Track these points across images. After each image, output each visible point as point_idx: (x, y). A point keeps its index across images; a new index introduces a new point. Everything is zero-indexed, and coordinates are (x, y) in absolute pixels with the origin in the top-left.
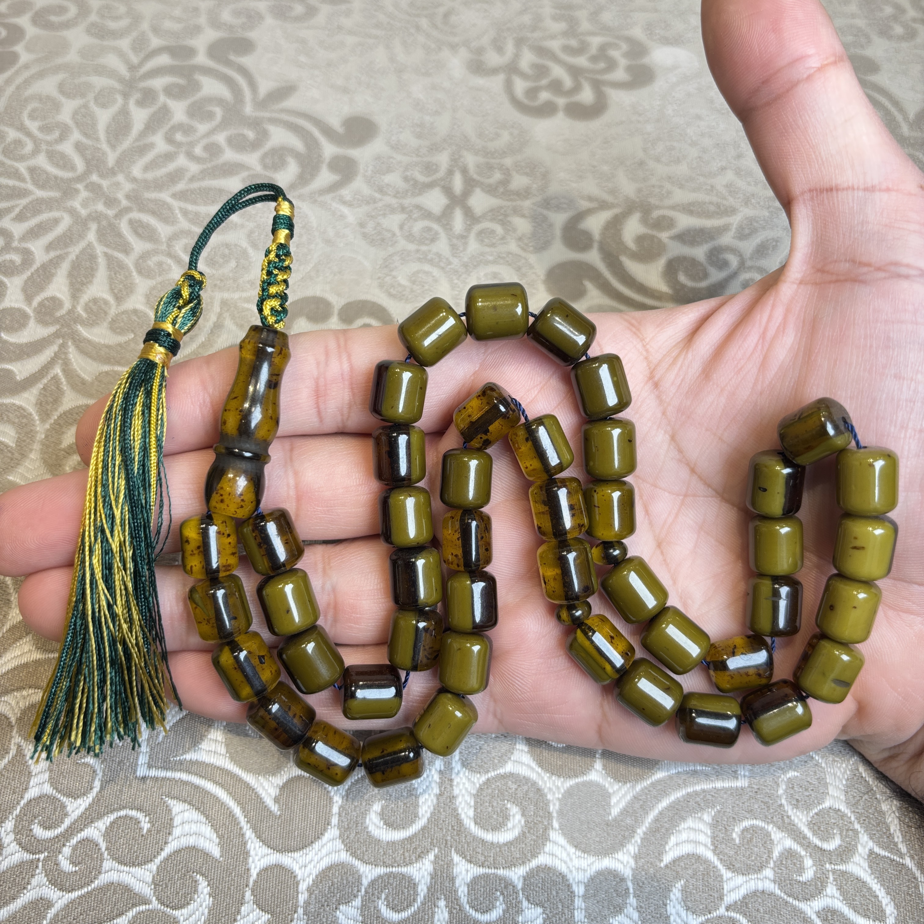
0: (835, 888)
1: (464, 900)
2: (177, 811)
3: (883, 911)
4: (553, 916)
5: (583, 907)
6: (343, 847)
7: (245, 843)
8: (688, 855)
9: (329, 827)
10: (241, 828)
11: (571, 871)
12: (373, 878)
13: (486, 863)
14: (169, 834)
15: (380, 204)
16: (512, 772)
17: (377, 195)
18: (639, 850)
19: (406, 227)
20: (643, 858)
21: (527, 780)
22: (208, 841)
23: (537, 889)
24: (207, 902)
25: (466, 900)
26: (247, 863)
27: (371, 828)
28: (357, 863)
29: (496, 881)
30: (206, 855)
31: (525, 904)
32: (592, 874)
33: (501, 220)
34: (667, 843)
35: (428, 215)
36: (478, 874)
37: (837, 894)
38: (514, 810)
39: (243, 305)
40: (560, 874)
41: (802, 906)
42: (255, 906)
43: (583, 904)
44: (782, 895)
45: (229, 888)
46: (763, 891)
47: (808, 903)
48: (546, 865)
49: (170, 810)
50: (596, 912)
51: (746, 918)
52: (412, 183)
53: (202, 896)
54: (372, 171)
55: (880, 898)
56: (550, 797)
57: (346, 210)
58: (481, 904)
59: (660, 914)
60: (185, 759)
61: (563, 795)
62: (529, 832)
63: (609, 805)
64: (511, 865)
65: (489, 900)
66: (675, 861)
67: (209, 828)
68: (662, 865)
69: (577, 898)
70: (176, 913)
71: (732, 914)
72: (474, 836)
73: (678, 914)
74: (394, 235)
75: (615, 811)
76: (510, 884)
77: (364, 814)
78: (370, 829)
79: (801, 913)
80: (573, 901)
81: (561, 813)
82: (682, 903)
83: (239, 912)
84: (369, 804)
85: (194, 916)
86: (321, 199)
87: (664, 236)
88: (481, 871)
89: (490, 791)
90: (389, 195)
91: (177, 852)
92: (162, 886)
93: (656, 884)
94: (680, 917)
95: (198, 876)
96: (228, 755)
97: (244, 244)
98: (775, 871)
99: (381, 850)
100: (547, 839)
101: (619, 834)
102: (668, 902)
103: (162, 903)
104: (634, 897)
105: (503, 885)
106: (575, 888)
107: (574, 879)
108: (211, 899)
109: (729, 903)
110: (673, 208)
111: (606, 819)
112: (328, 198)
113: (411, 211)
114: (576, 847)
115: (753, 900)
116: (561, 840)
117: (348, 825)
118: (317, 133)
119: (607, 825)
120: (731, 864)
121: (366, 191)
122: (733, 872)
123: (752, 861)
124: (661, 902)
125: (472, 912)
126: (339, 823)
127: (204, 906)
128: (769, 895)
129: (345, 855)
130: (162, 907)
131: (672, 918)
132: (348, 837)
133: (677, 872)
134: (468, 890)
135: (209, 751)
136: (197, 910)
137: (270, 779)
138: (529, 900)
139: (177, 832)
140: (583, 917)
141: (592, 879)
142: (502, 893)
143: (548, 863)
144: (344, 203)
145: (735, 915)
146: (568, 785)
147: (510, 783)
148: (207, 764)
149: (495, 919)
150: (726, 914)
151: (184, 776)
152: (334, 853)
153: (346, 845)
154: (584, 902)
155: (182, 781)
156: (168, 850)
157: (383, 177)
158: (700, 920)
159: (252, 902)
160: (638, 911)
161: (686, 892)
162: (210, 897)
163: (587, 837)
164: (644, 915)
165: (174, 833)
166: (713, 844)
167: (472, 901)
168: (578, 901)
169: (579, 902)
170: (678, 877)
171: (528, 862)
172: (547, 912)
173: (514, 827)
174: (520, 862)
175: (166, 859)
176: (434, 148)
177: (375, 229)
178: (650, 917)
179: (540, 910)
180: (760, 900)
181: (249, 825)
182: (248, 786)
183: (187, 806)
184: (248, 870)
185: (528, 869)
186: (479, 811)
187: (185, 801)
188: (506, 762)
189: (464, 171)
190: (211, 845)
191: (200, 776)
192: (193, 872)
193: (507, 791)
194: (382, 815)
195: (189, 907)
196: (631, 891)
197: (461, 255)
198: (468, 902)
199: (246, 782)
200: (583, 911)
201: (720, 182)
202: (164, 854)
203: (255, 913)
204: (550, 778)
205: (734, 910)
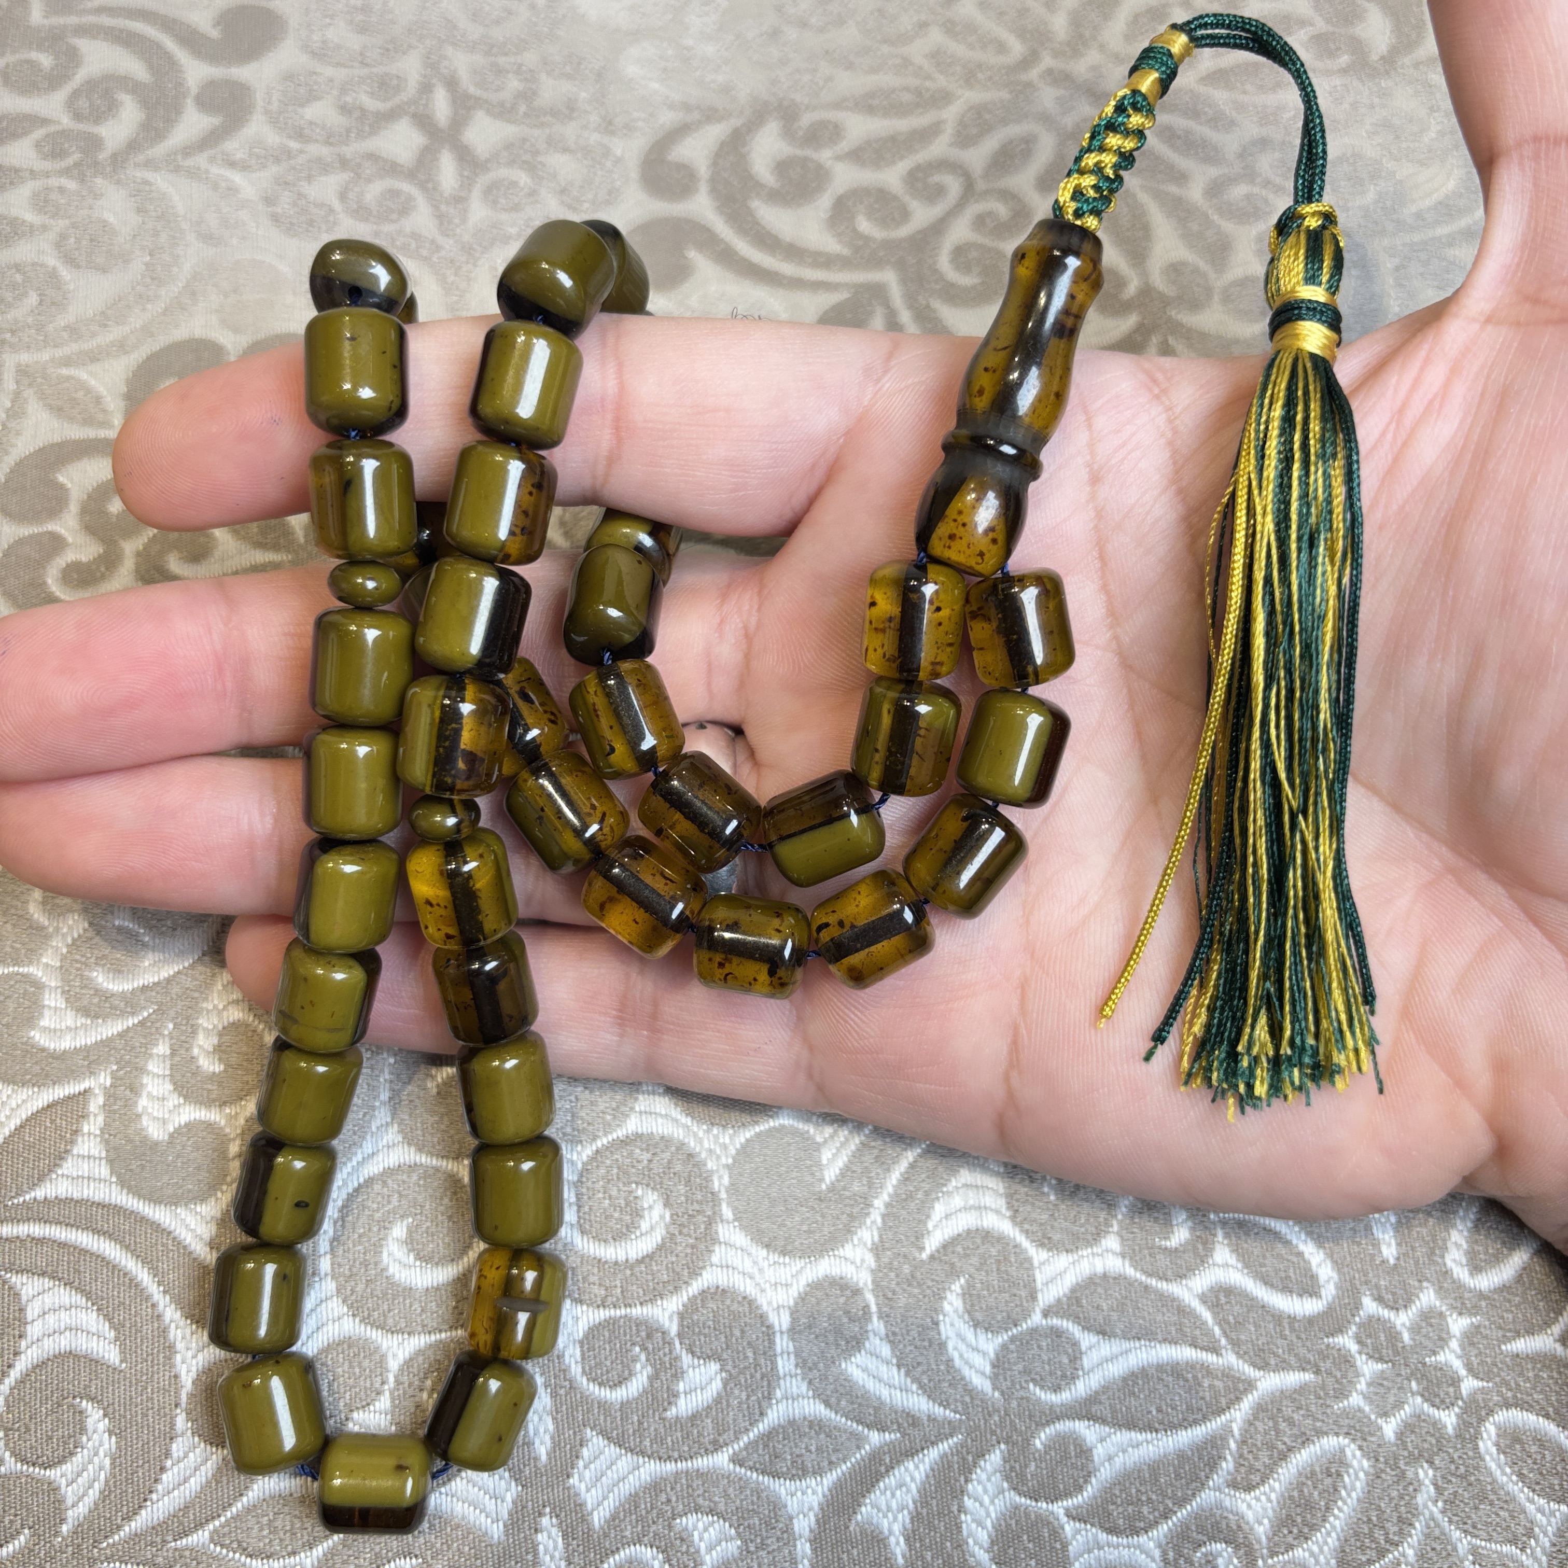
0: (1227, 1250)
1: (576, 1370)
2: (31, 1293)
3: (1314, 1278)
4: (740, 1373)
5: (791, 1349)
6: (345, 1309)
7: (165, 1331)
8: (969, 1232)
9: (317, 1279)
10: (154, 1306)
11: (763, 1291)
12: (407, 1355)
13: (609, 1298)
14: (20, 1337)
15: (301, 159)
16: (640, 1131)
17: (293, 145)
18: (881, 1236)
19: (351, 195)
20: (889, 1249)
21: (666, 1141)
22: (95, 1338)
23: (707, 1331)
24: (107, 1446)
25: (580, 1370)
26: (172, 1366)
27: (394, 1270)
28: (375, 1335)
29: (630, 1328)
30: (94, 1363)
31: (686, 1359)
32: (801, 1290)
33: (524, 162)
34: (928, 1217)
35: (392, 168)
36: (597, 1321)
37: (1232, 1260)
38: (650, 1199)
39: (59, 371)
40: (745, 1298)
41: (1175, 1289)
42: (196, 1439)
43: (791, 1344)
44: (1138, 1275)
45: (145, 1415)
46: (1105, 1275)
47: (1184, 1282)
48: (718, 1287)
49: (17, 1295)
50: (815, 1355)
51: (1079, 1324)
52: (357, 114)
53: (95, 1436)
54: (280, 101)
55: (1306, 1256)
56: (711, 1165)
57: (237, 178)
58: (608, 1372)
59: (930, 1341)
60: (35, 1199)
61: (734, 1158)
62: (680, 1233)
63: (819, 1164)
64: (654, 1295)
65: (622, 1362)
66: (946, 1247)
67: (95, 1314)
68: (924, 1256)
69: (778, 1335)
70: (51, 1473)
71: (1055, 1322)
72: (582, 1256)
73: (959, 1335)
74: (331, 210)
75: (830, 1174)
76: (657, 1330)
77: (377, 1248)
78: (391, 1270)
79: (1174, 1300)
80: (772, 1342)
81: (733, 1189)
82: (966, 1317)
83: (168, 1454)
84: (385, 1228)
85: (85, 1474)
86: (189, 162)
87: (825, 156)
88: (603, 1314)
89: (602, 1171)
90: (317, 141)
91: (41, 1365)
92: (18, 1430)
93: (916, 1291)
94: (963, 1340)
95: (84, 1402)
96: (114, 1179)
97: (52, 261)
98: (1121, 1237)
99: (416, 1306)
100: (715, 1241)
101: (843, 1213)
102: (941, 1318)
103: (24, 1461)
104: (880, 1318)
105: (643, 1334)
106: (773, 1318)
107: (769, 1303)
108: (114, 1438)
109: (1047, 1303)
110: (838, 105)
111: (817, 1189)
112: (201, 160)
113: (359, 165)
114: (767, 1246)
115: (1087, 1292)
116: (740, 1238)
117: (350, 1269)
118: (170, 44)
119: (820, 1200)
120: (1044, 1236)
121: (273, 138)
122: (1049, 1250)
123: (1082, 1226)
124: (929, 1320)
125: (594, 1390)
126: (333, 1270)
127: (101, 1453)
128: (1115, 1278)
129: (351, 1325)
130: (25, 1467)
131: (950, 1346)
132: (353, 1291)
133: (952, 1265)
134: (582, 1351)
135: (78, 1177)
136: (90, 1461)
137: (198, 1209)
138: (693, 1354)
139: (34, 1330)
140: (792, 1367)
141: (802, 1298)
142: (644, 1348)
143: (720, 1283)
144: (232, 164)
145: (1059, 1322)
146: (743, 1140)
147: (638, 1151)
148: (77, 1201)
149: (636, 1394)
150: (1044, 1322)
151: (37, 1230)
152: (330, 1322)
153: (350, 1307)
154: (793, 1340)
155: (33, 1239)
156: (21, 1365)
157: (300, 110)
158: (1000, 1340)
159: (190, 1432)
160: (890, 1342)
161: (971, 1295)
162: (110, 1435)
163: (785, 1225)
164: (901, 1346)
165: (29, 1333)
166: (1010, 1206)
167: (590, 1369)
168: (782, 1339)
169: (782, 1343)
170: (953, 1273)
171: (684, 1286)
172: (729, 1367)
173: (652, 1228)
174: (671, 1288)
175: (21, 1382)
176: (393, 49)
177: (295, 204)
178: (912, 1348)
179: (714, 1367)
180: (1100, 1290)
181: (168, 1297)
182: (156, 1227)
183: (47, 1283)
184: (176, 1377)
185: (685, 1298)
186: (586, 1209)
187: (43, 1274)
188: (627, 1116)
189: (452, 84)
190: (101, 1343)
191: (67, 1225)
192: (74, 1397)
193: (633, 1167)
194: (410, 1242)
195: (74, 1459)
196: (874, 1308)
197: (458, 231)
198: (584, 1372)
199: (154, 1222)
200: (792, 1357)
201: (918, 50)
202: (14, 1374)
203: (198, 1450)
204: (708, 1131)
205: (1057, 1314)
